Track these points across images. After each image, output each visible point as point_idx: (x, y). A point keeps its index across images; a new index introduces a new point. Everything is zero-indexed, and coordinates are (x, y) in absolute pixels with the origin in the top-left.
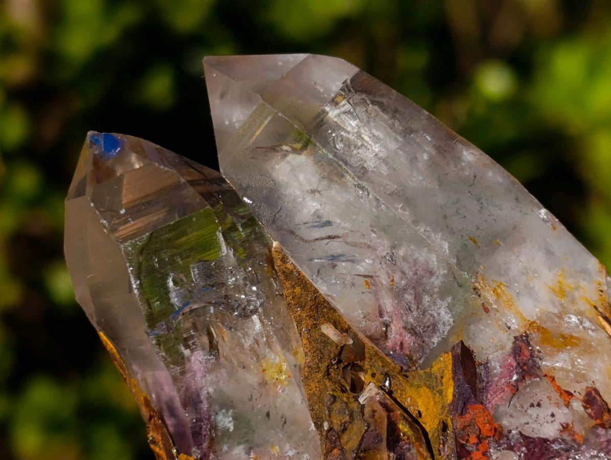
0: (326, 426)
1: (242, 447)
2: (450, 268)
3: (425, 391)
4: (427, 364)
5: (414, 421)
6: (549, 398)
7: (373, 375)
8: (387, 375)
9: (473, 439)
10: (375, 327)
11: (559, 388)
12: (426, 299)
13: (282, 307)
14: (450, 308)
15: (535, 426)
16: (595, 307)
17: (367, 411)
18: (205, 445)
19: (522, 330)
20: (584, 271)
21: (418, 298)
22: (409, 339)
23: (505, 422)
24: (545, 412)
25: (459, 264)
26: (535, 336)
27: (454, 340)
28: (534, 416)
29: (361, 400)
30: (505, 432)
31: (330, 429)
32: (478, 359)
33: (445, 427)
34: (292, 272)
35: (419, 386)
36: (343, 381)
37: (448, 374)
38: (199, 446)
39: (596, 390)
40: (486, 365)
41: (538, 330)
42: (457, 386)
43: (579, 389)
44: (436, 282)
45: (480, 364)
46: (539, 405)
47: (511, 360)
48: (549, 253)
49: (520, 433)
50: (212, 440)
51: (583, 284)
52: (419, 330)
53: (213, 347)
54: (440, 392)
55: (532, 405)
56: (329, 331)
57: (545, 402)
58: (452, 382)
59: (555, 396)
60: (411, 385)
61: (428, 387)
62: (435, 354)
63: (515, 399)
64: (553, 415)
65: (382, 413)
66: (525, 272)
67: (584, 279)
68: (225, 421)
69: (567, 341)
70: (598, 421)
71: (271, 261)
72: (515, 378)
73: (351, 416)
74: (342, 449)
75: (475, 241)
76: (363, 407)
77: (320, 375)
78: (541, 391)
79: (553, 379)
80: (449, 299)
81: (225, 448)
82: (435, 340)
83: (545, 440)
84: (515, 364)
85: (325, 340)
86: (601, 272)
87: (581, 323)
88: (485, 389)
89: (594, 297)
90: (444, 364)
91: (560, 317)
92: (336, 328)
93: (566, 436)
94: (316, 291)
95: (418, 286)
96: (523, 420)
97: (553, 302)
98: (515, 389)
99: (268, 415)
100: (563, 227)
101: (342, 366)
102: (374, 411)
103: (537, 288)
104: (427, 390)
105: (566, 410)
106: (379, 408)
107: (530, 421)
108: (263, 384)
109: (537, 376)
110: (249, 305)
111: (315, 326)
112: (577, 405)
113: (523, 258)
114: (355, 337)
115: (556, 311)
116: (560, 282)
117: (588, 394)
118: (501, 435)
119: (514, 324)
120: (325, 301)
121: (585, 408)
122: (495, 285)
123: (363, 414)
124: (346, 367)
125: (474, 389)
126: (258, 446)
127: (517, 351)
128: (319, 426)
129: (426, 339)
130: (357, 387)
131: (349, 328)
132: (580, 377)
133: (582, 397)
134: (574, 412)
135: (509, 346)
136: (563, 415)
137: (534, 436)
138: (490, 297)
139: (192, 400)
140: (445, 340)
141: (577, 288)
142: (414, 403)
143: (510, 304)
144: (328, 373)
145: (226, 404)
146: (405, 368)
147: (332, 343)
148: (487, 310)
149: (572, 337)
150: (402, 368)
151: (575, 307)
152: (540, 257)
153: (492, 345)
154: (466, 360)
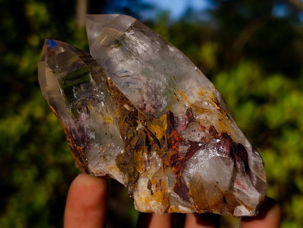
0: (125, 138)
1: (98, 144)
2: (166, 86)
3: (157, 126)
4: (159, 117)
5: (154, 136)
6: (198, 129)
7: (141, 121)
8: (145, 121)
9: (173, 142)
10: (141, 105)
11: (201, 126)
12: (158, 96)
13: (111, 99)
14: (166, 99)
15: (193, 138)
16: (212, 99)
17: (139, 133)
18: (86, 143)
19: (189, 107)
20: (209, 87)
21: (156, 96)
22: (153, 110)
23: (183, 136)
24: (196, 134)
25: (169, 85)
26: (194, 109)
27: (167, 110)
28: (193, 135)
29: (137, 129)
30: (184, 140)
31: (127, 139)
32: (175, 116)
33: (164, 138)
34: (114, 87)
35: (155, 125)
36: (131, 123)
37: (165, 121)
38: (84, 144)
39: (213, 127)
41: (195, 107)
42: (168, 125)
43: (208, 126)
44: (162, 91)
45: (176, 118)
46: (195, 131)
47: (186, 116)
48: (198, 82)
49: (188, 140)
50: (88, 142)
51: (208, 91)
52: (156, 106)
53: (88, 112)
54: (163, 127)
55: (192, 131)
56: (126, 106)
57: (197, 130)
58: (166, 124)
59: (200, 128)
60: (153, 124)
61: (159, 125)
62: (161, 114)
63: (187, 129)
64: (199, 134)
65: (144, 134)
66: (190, 88)
67: (209, 90)
68: (92, 136)
69: (203, 110)
70: (214, 136)
71: (107, 84)
72: (187, 122)
73: (134, 134)
74: (130, 145)
75: (174, 78)
76: (138, 131)
77: (123, 121)
78: (195, 127)
79: (199, 123)
80: (166, 97)
81: (92, 145)
82: (161, 110)
83: (196, 142)
84: (187, 118)
85: (125, 109)
86: (214, 87)
87: (208, 104)
88: (177, 126)
89: (211, 96)
90: (164, 117)
91: (202, 103)
92: (129, 106)
93: (203, 141)
94: (122, 94)
95: (155, 92)
96: (189, 136)
97: (199, 98)
98: (187, 126)
99: (106, 134)
100: (202, 73)
101: (130, 118)
102: (141, 133)
103: (194, 93)
104: (158, 126)
105: (203, 133)
107: (192, 136)
108: (105, 123)
109: (195, 122)
110: (100, 98)
111: (122, 105)
112: (207, 131)
113: (190, 83)
114: (135, 108)
115: (200, 101)
116: (201, 91)
117: (211, 128)
118: (182, 141)
119: (187, 105)
120: (125, 97)
121: (210, 132)
122: (181, 92)
123: (138, 134)
124: (132, 118)
125: (174, 126)
126: (103, 144)
127: (188, 114)
128: (123, 137)
129: (158, 110)
130: (136, 125)
131: (133, 105)
132: (208, 122)
133: (208, 129)
134: (206, 133)
135: (185, 112)
136: (202, 134)
137: (193, 141)
138: (180, 96)
139: (81, 129)
140: (164, 110)
141: (206, 93)
142: (154, 130)
143: (186, 99)
144: (126, 121)
145: (93, 130)
146: (151, 119)
147: (127, 110)
148: (178, 101)
149: (206, 109)
150: (150, 119)
151: (206, 99)
152: (195, 83)
153: (180, 111)
154: (171, 117)
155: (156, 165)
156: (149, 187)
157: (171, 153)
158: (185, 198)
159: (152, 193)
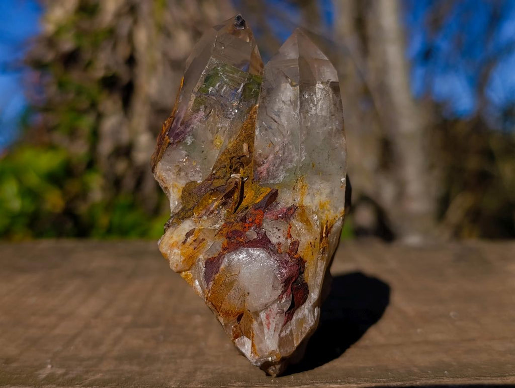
0: (214, 172)
1: (186, 152)
2: (297, 166)
3: (253, 192)
4: (261, 186)
5: (242, 197)
6: (284, 231)
7: (244, 173)
8: (248, 177)
9: (251, 220)
10: (260, 160)
11: (290, 231)
12: (282, 167)
13: (240, 125)
14: (285, 177)
15: (271, 234)
16: (327, 221)
17: (230, 180)
18: (176, 141)
19: (298, 205)
20: (337, 208)
21: (280, 164)
22: (265, 173)
23: (264, 225)
24: (278, 234)
25: (301, 167)
26: (299, 210)
27: (276, 187)
28: (274, 232)
29: (232, 176)
30: (262, 227)
31: (214, 174)
32: (277, 200)
33: (247, 208)
34: (253, 119)
35: (253, 189)
36: (234, 165)
37: (264, 195)
38: (174, 139)
39: (299, 243)
40: (278, 204)
41: (303, 210)
42: (262, 201)
43: (295, 238)
44: (290, 166)
45: (276, 202)
46: (279, 230)
47: (285, 209)
48: (332, 192)
49: (265, 232)
50: (180, 141)
51: (332, 211)
52: (270, 174)
53: (207, 116)
54: (257, 197)
55: (277, 228)
56: (245, 147)
57: (282, 231)
58: (262, 198)
59: (286, 232)
60: (251, 187)
61: (255, 192)
62: (267, 185)
63: (274, 221)
64: (279, 237)
65: (233, 185)
66: (318, 190)
67: (334, 210)
68: (189, 141)
69: (307, 222)
70: (289, 252)
71: (251, 109)
72: (280, 215)
73: (224, 177)
74: (212, 183)
75: (313, 166)
76: (230, 178)
77: (229, 156)
78: (284, 227)
79: (291, 227)
80: (288, 174)
81: (181, 148)
82: (271, 182)
83: (270, 242)
84: (285, 212)
85: (242, 148)
86: (341, 213)
87: (317, 220)
88: (269, 210)
89: (331, 218)
90: (266, 191)
91: (313, 213)
92: (248, 148)
93: (277, 247)
94: (254, 132)
95: (283, 161)
96: (270, 230)
97: (316, 207)
98: (277, 219)
99: (203, 152)
100: (345, 190)
101: (239, 160)
102: (232, 182)
103: (316, 198)
104: (254, 193)
105: (284, 239)
106: (234, 182)
107: (272, 232)
108: (212, 142)
109: (287, 222)
110: (230, 115)
111: (243, 141)
112: (289, 241)
113: (322, 185)
114: (251, 156)
115: (314, 210)
116: (325, 204)
117: (295, 242)
118: (259, 227)
119: (298, 200)
120: (254, 137)
121: (290, 245)
122: (304, 184)
123: (228, 179)
124: (239, 162)
125: (266, 207)
126: (191, 157)
127: (289, 209)
128: (213, 170)
129: (269, 178)
130: (236, 171)
131: (252, 152)
132: (298, 235)
133: (293, 241)
134: (286, 242)
135: (290, 205)
136: (282, 240)
137: (268, 237)
138: (299, 185)
139: (186, 124)
140: (274, 184)
141: (328, 211)
142: (247, 192)
143: (303, 194)
144: (232, 158)
145: (194, 136)
146: (255, 180)
147: (242, 151)
148: (294, 189)
149: (309, 222)
150: (254, 179)
151: (321, 215)
152: (328, 191)
153: (286, 199)
154: (274, 196)
155: (216, 223)
156: (188, 235)
157: (238, 227)
158: (208, 277)
159: (184, 243)
